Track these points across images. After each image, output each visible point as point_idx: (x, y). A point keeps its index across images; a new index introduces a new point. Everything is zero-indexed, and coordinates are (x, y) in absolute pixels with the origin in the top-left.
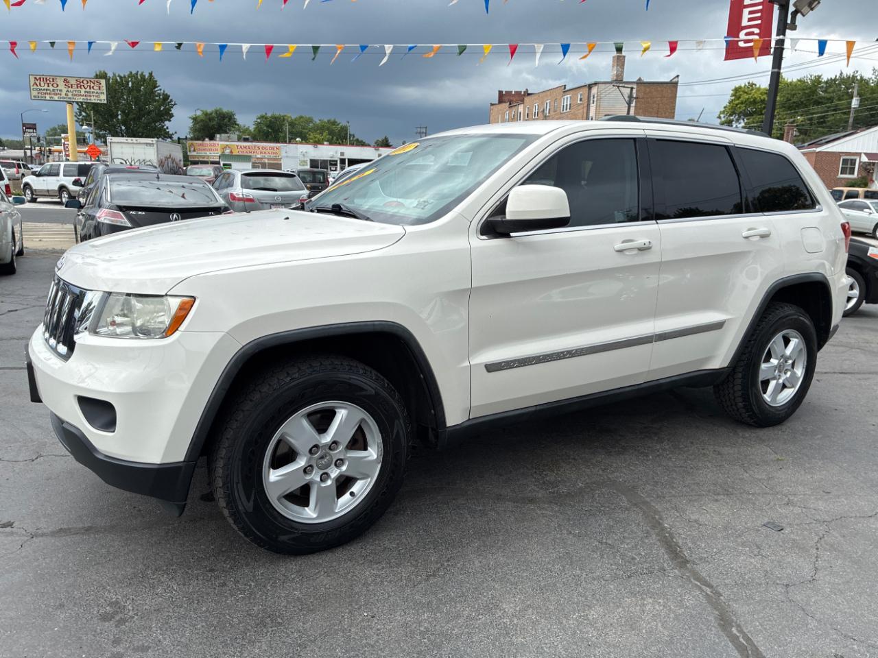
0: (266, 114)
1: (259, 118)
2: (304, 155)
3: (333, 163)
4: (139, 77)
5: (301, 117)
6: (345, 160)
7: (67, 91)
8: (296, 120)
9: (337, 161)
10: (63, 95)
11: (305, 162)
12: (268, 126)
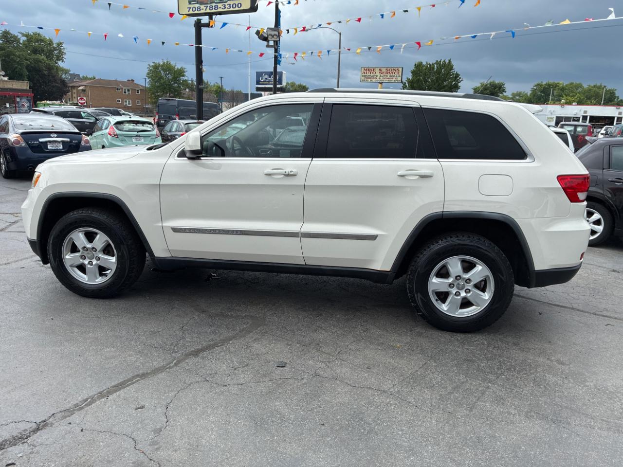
0: (542, 82)
1: (536, 86)
2: (551, 113)
3: (576, 119)
4: (442, 63)
5: (572, 84)
6: (587, 116)
7: (380, 76)
8: (566, 85)
9: (579, 118)
10: (378, 78)
11: (552, 118)
12: (541, 92)
